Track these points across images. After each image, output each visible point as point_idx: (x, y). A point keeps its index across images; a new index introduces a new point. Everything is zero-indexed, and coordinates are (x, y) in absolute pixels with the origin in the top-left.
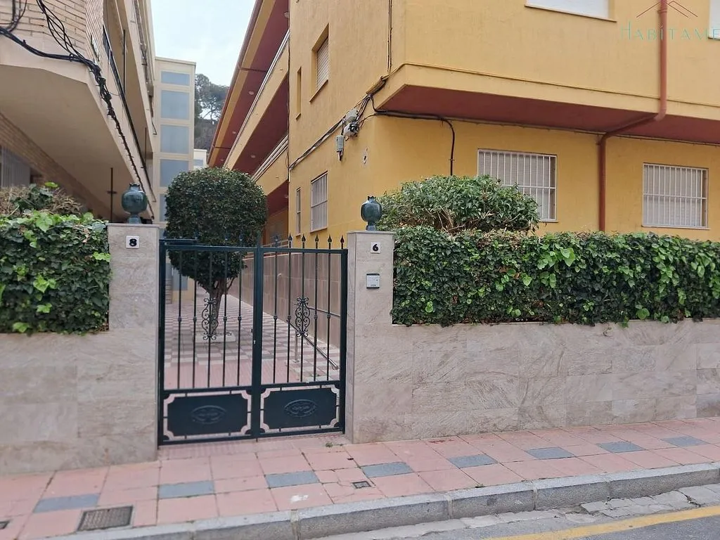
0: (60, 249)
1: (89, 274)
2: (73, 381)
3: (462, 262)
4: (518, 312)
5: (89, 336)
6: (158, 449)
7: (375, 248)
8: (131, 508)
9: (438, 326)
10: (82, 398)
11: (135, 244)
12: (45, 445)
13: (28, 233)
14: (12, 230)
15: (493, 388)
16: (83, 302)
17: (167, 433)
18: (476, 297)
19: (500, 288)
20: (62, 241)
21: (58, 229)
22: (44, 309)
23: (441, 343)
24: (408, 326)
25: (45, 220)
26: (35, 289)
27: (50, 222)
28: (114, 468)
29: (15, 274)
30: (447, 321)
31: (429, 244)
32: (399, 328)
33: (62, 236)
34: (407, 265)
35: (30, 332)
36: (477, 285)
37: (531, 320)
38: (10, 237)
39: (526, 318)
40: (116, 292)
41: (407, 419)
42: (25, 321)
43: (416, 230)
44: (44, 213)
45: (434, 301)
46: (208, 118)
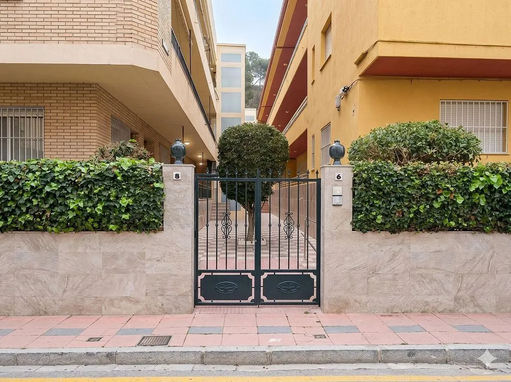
0: (135, 181)
1: (152, 196)
2: (143, 261)
3: (405, 187)
4: (453, 224)
5: (152, 234)
6: (195, 307)
7: (339, 177)
8: (170, 337)
9: (388, 234)
10: (148, 272)
11: (179, 177)
12: (128, 299)
13: (116, 171)
14: (107, 170)
15: (432, 280)
16: (148, 213)
17: (200, 297)
18: (417, 212)
19: (436, 205)
20: (135, 176)
21: (133, 168)
22: (126, 217)
23: (391, 245)
24: (364, 233)
25: (126, 163)
26: (121, 205)
27: (129, 164)
28: (166, 316)
29: (109, 196)
30: (395, 229)
31: (380, 173)
32: (358, 234)
33: (136, 173)
34: (362, 189)
35: (119, 230)
36: (418, 203)
37: (465, 229)
38: (107, 175)
39: (459, 228)
40: (167, 206)
41: (364, 299)
42: (116, 224)
43: (370, 163)
44: (125, 159)
45: (383, 214)
46: (258, 84)
